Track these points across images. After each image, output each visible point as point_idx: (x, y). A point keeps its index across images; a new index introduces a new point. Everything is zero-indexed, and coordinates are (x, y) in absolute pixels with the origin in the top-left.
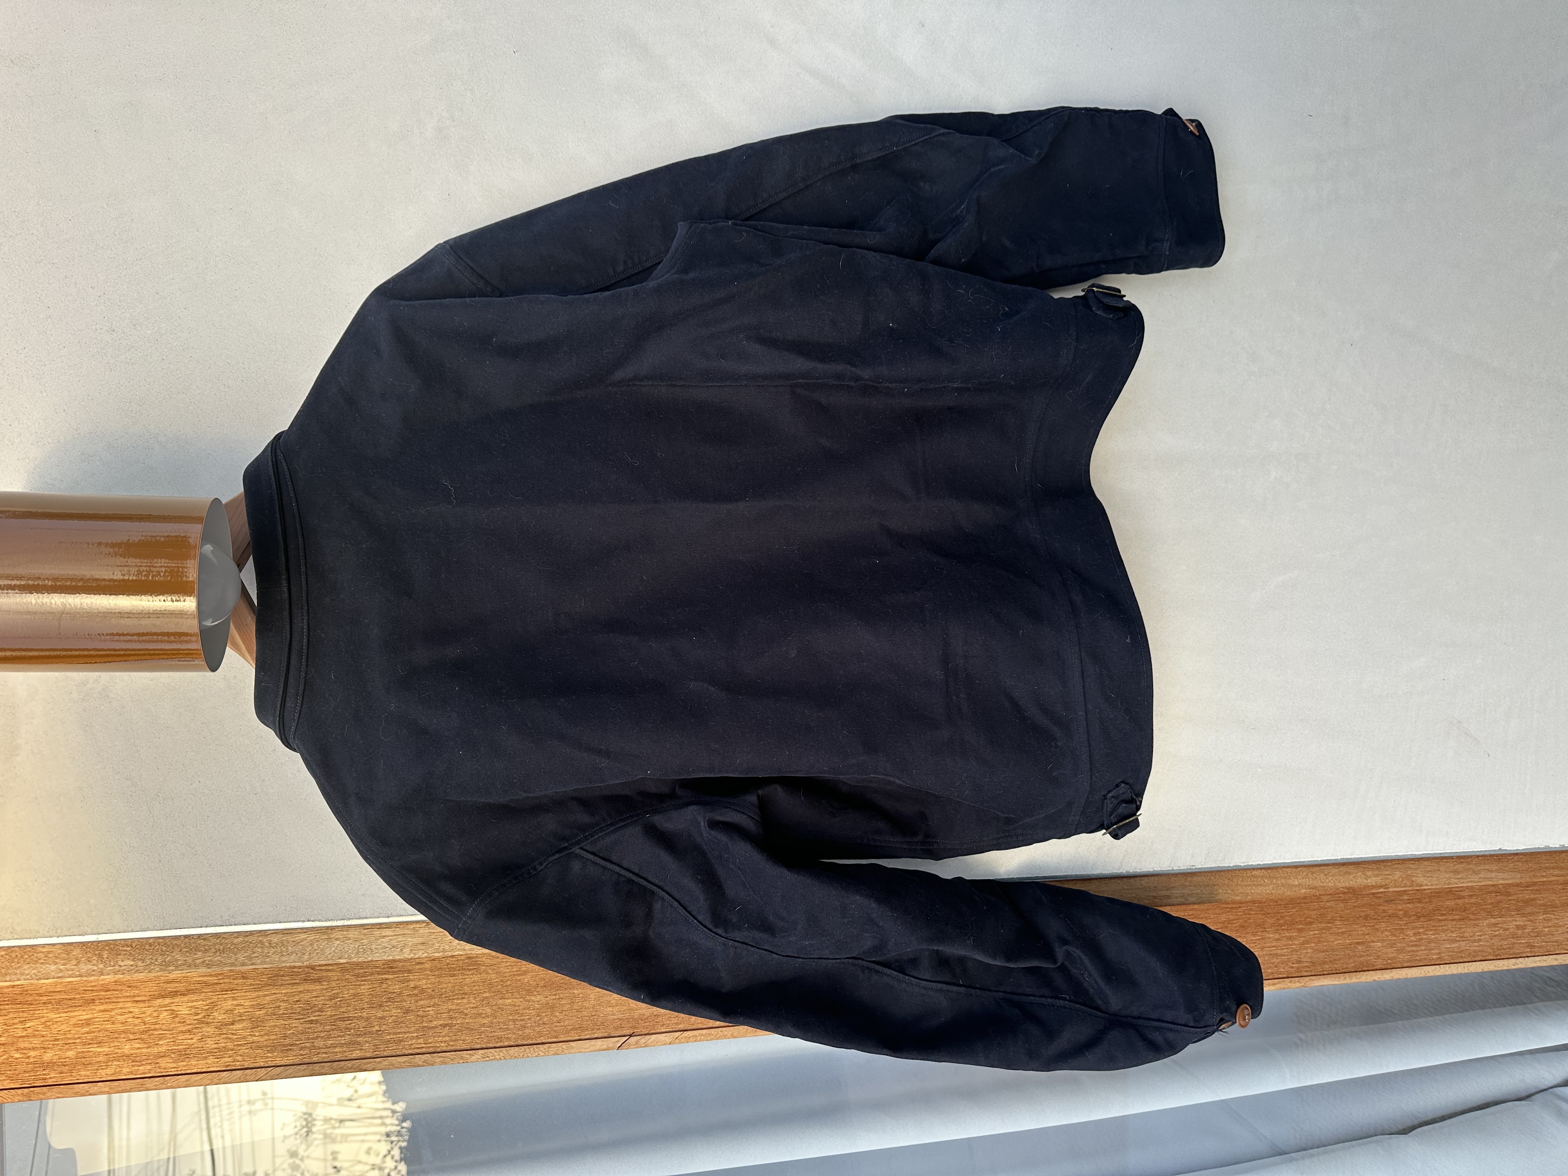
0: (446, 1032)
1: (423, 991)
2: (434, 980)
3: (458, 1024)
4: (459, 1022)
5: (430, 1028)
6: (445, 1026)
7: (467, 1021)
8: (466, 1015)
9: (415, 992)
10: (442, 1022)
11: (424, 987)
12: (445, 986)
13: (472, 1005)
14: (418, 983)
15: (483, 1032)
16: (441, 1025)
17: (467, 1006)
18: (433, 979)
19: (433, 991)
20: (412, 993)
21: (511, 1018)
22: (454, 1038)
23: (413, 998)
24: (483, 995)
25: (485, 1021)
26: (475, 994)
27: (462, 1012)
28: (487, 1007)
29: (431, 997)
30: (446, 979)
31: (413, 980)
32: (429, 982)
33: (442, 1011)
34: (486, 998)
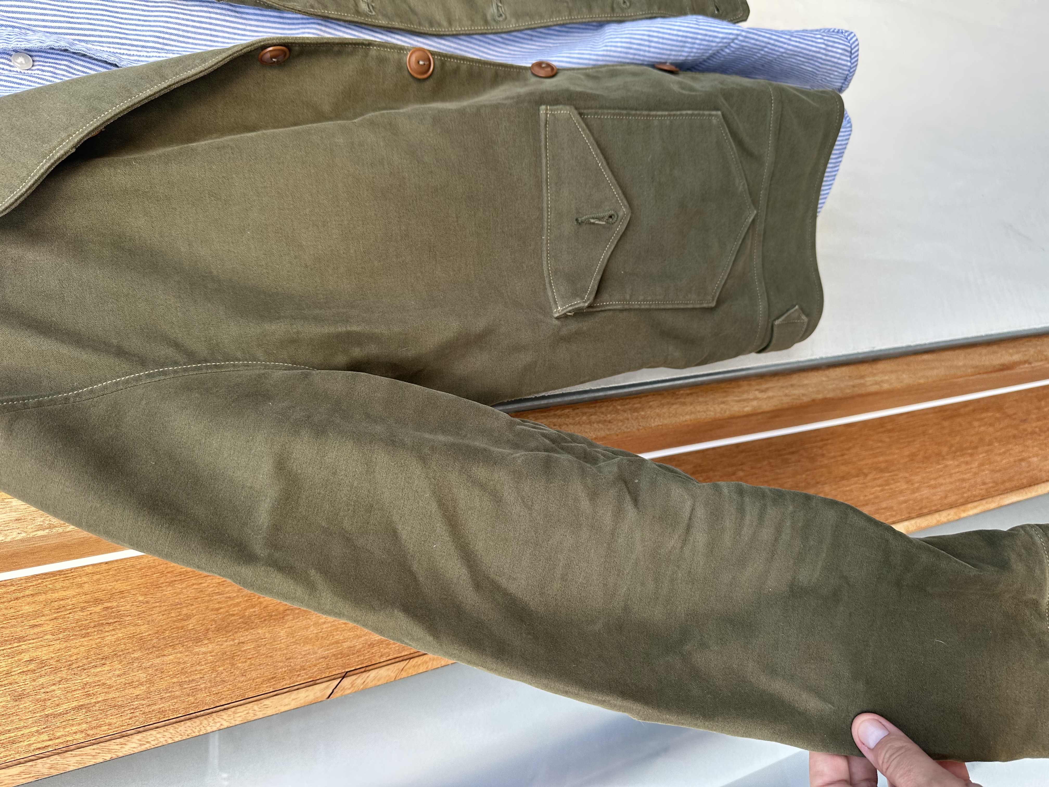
0: (82, 717)
1: (43, 664)
2: (58, 647)
3: (98, 702)
4: (99, 699)
5: (55, 716)
6: (80, 707)
7: (111, 696)
8: (110, 687)
9: (32, 667)
10: (75, 704)
11: (43, 658)
12: (76, 651)
13: (117, 672)
14: (34, 655)
15: (136, 708)
16: (73, 709)
17: (109, 675)
18: (57, 645)
19: (57, 661)
20: (25, 669)
21: (175, 680)
22: (94, 724)
23: (28, 677)
24: (133, 656)
25: (137, 692)
26: (120, 655)
27: (104, 684)
28: (140, 672)
29: (56, 670)
30: (77, 642)
31: (27, 651)
32: (52, 649)
33: (73, 688)
34: (137, 659)
